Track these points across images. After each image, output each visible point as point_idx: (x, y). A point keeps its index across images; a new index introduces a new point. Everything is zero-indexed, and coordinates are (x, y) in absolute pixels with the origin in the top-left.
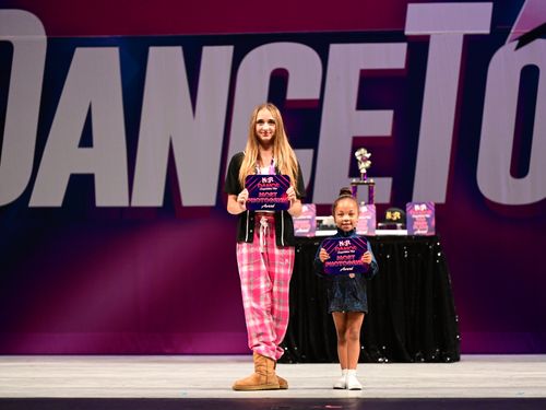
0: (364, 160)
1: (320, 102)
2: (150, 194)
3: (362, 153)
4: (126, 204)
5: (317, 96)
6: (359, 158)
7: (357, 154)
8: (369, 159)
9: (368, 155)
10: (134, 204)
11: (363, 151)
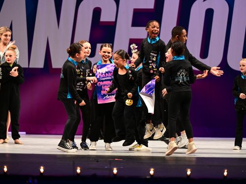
0: (135, 49)
1: (115, 22)
2: (38, 62)
3: (133, 46)
4: (27, 67)
5: (114, 20)
6: (132, 48)
7: (131, 46)
8: (137, 49)
9: (136, 47)
10: (30, 67)
11: (134, 45)
